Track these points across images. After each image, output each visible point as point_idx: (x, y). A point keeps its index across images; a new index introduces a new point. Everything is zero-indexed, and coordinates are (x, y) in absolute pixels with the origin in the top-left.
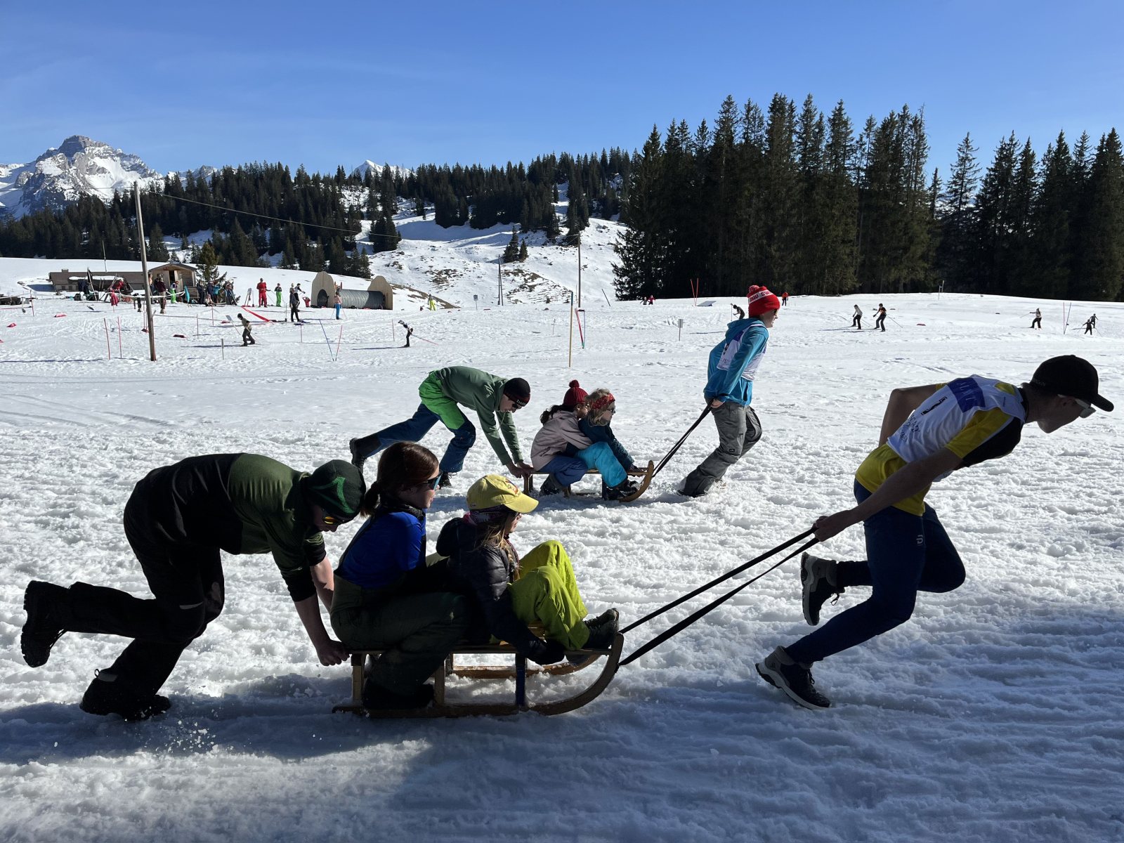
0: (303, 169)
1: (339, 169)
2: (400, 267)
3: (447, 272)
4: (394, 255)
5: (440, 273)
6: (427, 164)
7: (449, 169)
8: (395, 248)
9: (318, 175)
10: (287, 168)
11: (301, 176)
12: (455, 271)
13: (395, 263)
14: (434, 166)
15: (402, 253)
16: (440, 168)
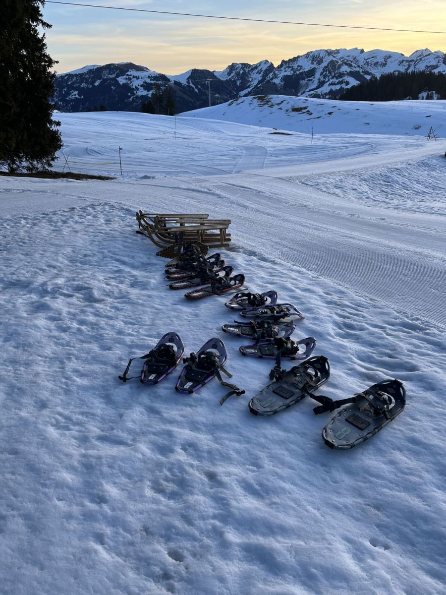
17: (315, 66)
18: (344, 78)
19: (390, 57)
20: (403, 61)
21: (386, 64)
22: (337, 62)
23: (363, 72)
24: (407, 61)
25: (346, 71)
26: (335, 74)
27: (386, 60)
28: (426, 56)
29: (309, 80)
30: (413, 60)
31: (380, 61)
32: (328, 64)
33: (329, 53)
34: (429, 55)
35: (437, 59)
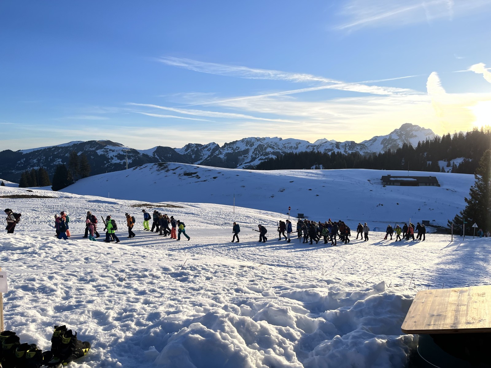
17: (248, 147)
18: (269, 156)
19: (300, 143)
20: (309, 146)
21: (298, 148)
22: (264, 146)
23: (282, 152)
24: (311, 146)
25: (270, 152)
26: (263, 153)
27: (297, 145)
28: (324, 143)
29: (244, 156)
30: (316, 146)
31: (293, 146)
32: (257, 147)
33: (258, 139)
34: (326, 142)
35: (332, 145)
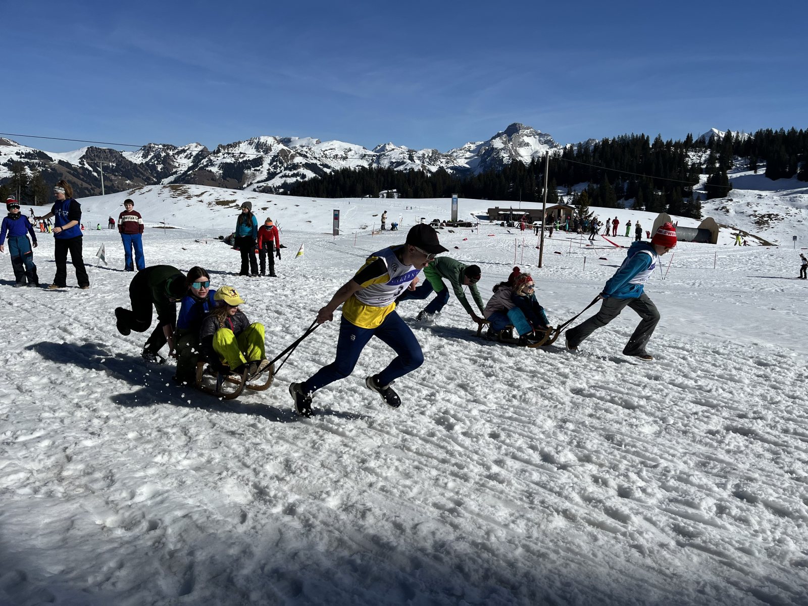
0: (660, 137)
1: (688, 136)
2: (728, 211)
3: (769, 216)
4: (723, 201)
5: (764, 216)
6: (764, 129)
7: (784, 132)
8: (726, 196)
9: (671, 141)
10: (648, 137)
11: (658, 142)
12: (777, 215)
13: (723, 208)
14: (771, 130)
15: (731, 200)
16: (776, 132)
17: (261, 154)
18: (299, 170)
19: (350, 150)
22: (290, 152)
23: (321, 165)
24: (370, 155)
25: (301, 163)
26: (288, 165)
27: (346, 153)
28: (390, 151)
29: (255, 170)
30: (377, 155)
31: (339, 154)
32: (278, 153)
33: (278, 140)
34: (393, 150)
35: (402, 155)
